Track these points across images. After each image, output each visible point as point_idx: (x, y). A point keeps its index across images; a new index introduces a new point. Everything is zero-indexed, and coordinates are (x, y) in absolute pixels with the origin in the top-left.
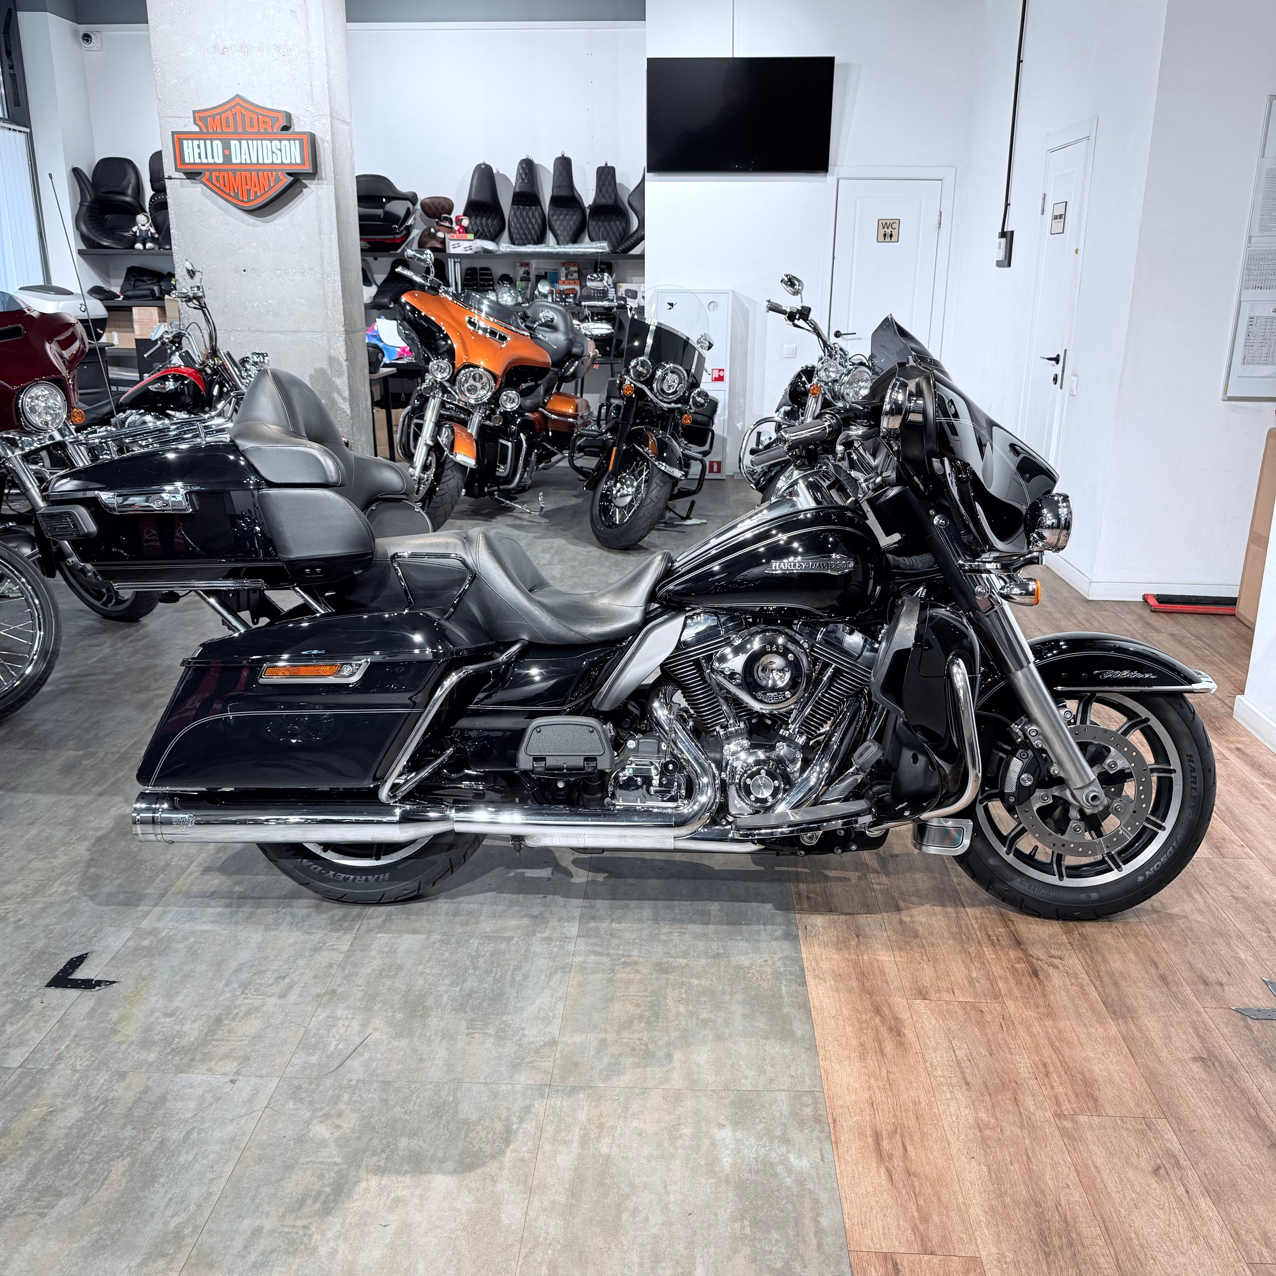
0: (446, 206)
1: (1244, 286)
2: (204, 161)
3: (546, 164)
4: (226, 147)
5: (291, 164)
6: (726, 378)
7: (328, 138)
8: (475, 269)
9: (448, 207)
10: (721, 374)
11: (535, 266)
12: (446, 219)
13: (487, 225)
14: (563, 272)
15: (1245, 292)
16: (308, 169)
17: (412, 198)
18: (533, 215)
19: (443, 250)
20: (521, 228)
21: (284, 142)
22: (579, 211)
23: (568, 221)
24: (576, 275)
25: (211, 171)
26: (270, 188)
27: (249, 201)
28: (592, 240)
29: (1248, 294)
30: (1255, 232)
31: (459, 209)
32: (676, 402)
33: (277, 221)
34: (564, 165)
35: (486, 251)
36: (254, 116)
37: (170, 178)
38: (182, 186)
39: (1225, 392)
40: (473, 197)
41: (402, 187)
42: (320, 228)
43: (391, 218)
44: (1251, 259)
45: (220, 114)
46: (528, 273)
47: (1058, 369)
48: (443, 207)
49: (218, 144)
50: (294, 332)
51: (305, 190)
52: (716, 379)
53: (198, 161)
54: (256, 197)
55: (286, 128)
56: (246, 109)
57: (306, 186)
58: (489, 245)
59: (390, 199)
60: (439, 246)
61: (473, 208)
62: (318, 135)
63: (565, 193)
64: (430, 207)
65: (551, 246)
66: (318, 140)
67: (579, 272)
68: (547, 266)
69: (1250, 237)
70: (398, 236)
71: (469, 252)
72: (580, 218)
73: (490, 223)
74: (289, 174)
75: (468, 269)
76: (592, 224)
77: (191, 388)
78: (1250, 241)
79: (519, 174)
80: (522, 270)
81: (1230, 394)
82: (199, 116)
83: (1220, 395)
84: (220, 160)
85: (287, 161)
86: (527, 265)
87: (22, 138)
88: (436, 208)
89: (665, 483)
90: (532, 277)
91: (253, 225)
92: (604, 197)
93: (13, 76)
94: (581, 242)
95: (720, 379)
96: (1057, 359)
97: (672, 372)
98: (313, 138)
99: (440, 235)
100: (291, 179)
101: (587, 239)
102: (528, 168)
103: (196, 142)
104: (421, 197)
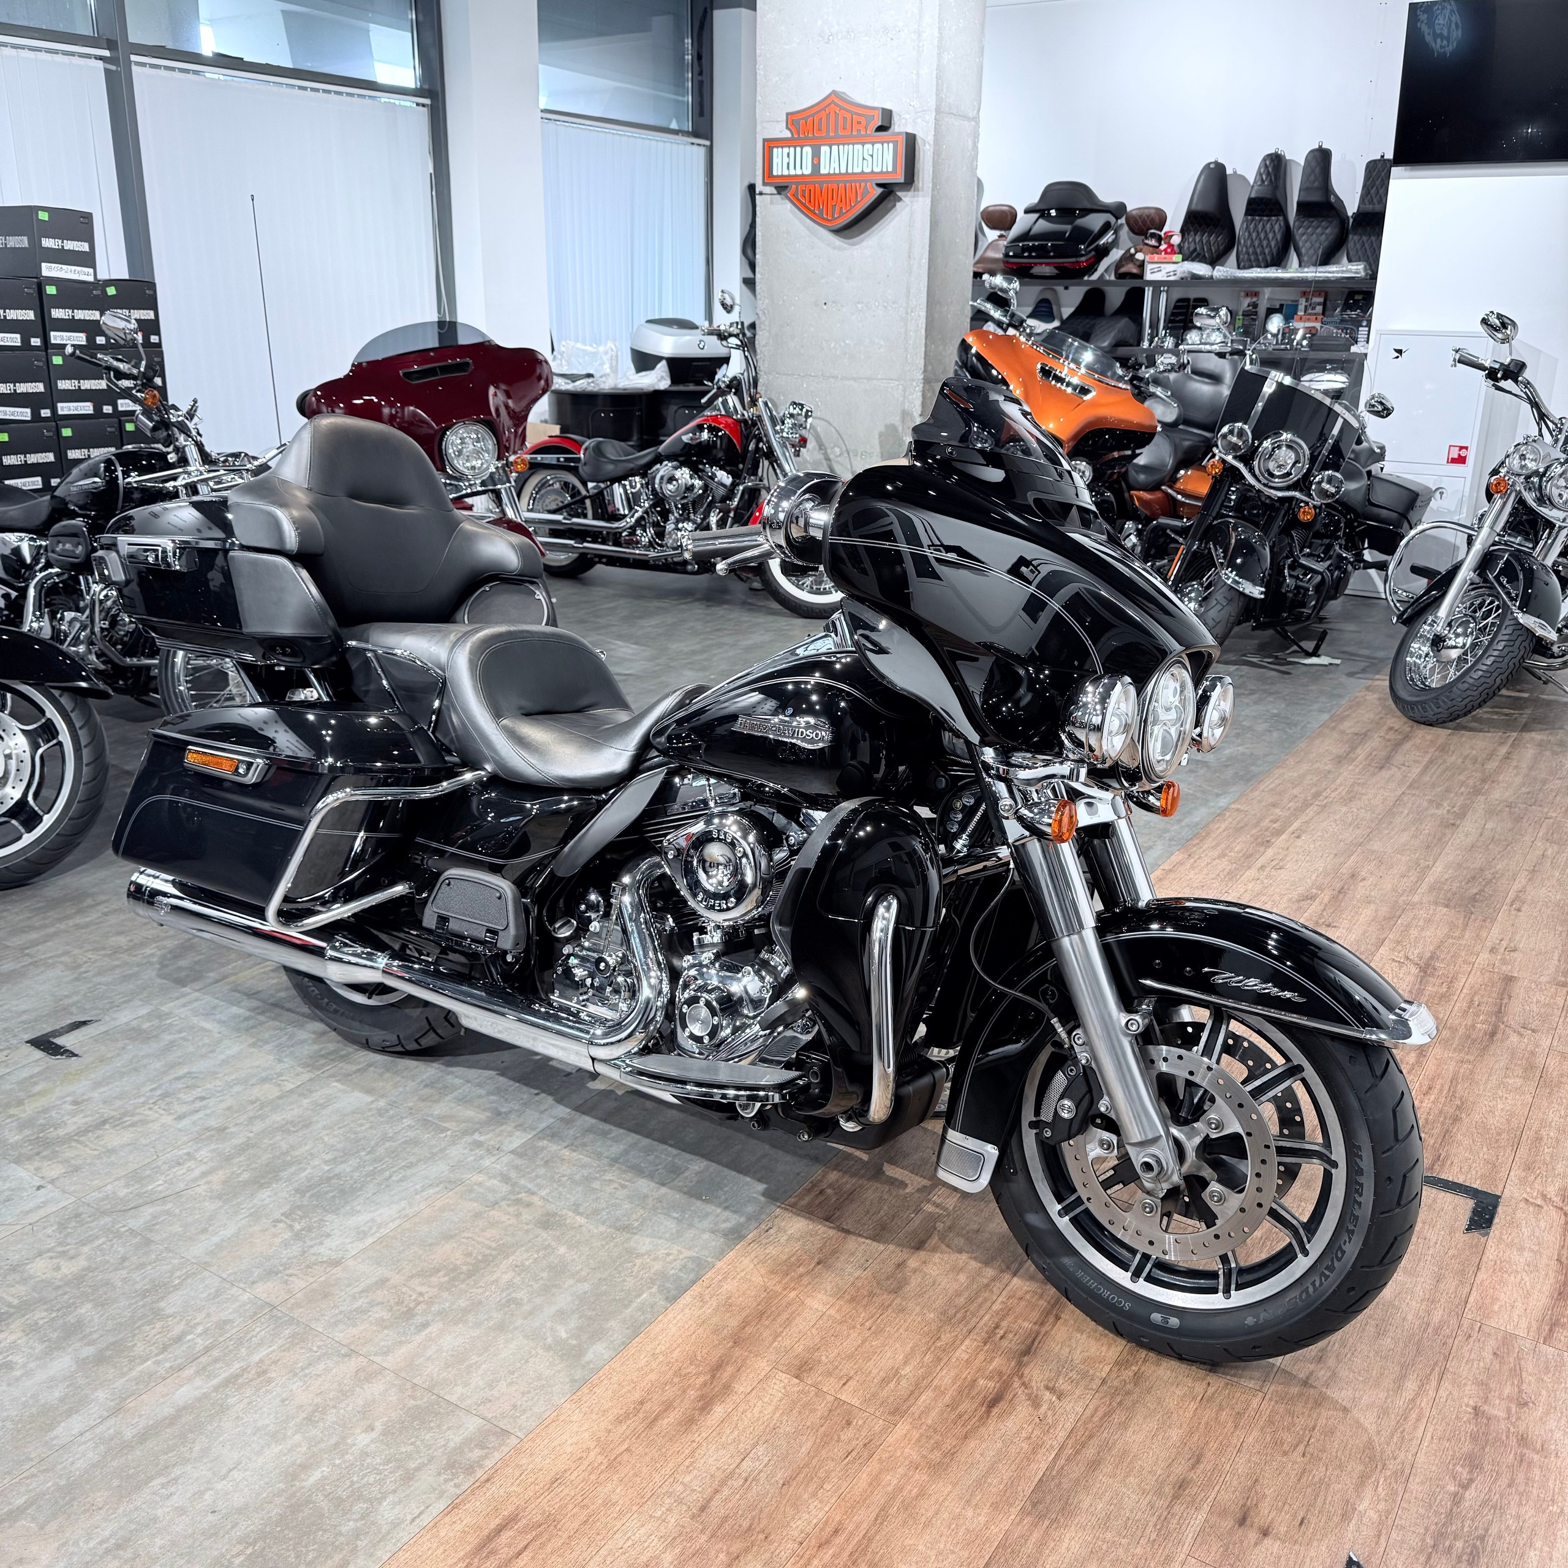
0: (1157, 219)
2: (792, 172)
3: (1297, 155)
4: (816, 156)
5: (882, 173)
6: (1470, 460)
7: (930, 138)
8: (1188, 300)
9: (1158, 219)
10: (1463, 453)
11: (1267, 296)
12: (1153, 236)
13: (1209, 242)
14: (1303, 303)
16: (901, 179)
17: (1119, 210)
18: (1272, 227)
19: (1140, 276)
20: (1252, 245)
21: (878, 146)
22: (1336, 222)
23: (1322, 234)
24: (1319, 309)
25: (797, 184)
26: (857, 203)
27: (834, 219)
28: (1350, 260)
31: (1174, 224)
32: (1288, 488)
33: (865, 244)
34: (1321, 158)
35: (1195, 277)
36: (848, 116)
37: (761, 194)
38: (772, 203)
40: (1193, 207)
41: (1106, 196)
42: (910, 252)
43: (1083, 235)
45: (813, 116)
46: (1255, 305)
48: (1152, 221)
49: (808, 150)
50: (869, 379)
51: (898, 204)
52: (1454, 461)
53: (786, 173)
54: (841, 214)
55: (882, 128)
56: (842, 108)
57: (900, 199)
58: (1201, 269)
59: (1086, 212)
60: (1135, 271)
61: (1194, 220)
62: (920, 135)
63: (1315, 197)
64: (1136, 221)
65: (1292, 271)
66: (919, 141)
67: (1324, 304)
68: (1285, 296)
70: (1083, 259)
71: (1172, 278)
72: (1336, 230)
73: (1213, 240)
74: (879, 185)
75: (1179, 301)
76: (1353, 239)
77: (725, 440)
79: (1259, 173)
80: (1248, 301)
82: (792, 119)
84: (807, 171)
85: (877, 169)
86: (1256, 294)
87: (702, 151)
88: (1144, 222)
89: (1230, 601)
90: (1262, 311)
91: (839, 248)
92: (1371, 202)
93: (701, 83)
94: (1337, 263)
95: (1461, 460)
97: (1289, 447)
98: (911, 141)
99: (1140, 256)
100: (880, 190)
101: (1345, 260)
102: (1276, 165)
103: (786, 150)
104: (1130, 208)
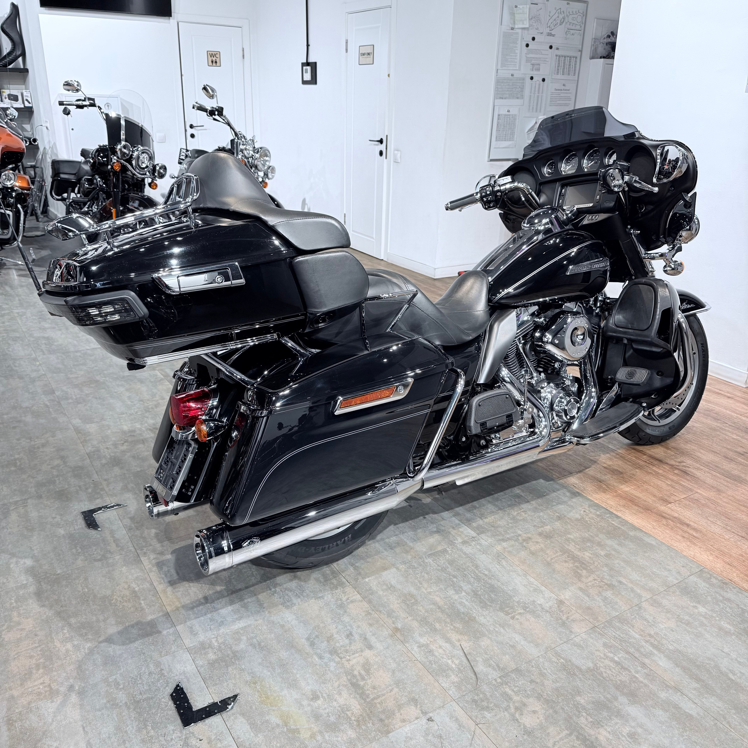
1: (495, 98)
15: (496, 101)
29: (498, 102)
30: (499, 68)
39: (489, 157)
44: (499, 82)
47: (382, 147)
69: (497, 70)
78: (497, 72)
81: (491, 158)
83: (486, 158)
96: (381, 141)
